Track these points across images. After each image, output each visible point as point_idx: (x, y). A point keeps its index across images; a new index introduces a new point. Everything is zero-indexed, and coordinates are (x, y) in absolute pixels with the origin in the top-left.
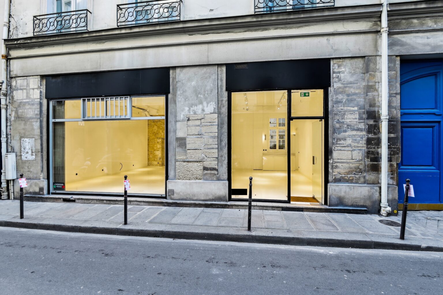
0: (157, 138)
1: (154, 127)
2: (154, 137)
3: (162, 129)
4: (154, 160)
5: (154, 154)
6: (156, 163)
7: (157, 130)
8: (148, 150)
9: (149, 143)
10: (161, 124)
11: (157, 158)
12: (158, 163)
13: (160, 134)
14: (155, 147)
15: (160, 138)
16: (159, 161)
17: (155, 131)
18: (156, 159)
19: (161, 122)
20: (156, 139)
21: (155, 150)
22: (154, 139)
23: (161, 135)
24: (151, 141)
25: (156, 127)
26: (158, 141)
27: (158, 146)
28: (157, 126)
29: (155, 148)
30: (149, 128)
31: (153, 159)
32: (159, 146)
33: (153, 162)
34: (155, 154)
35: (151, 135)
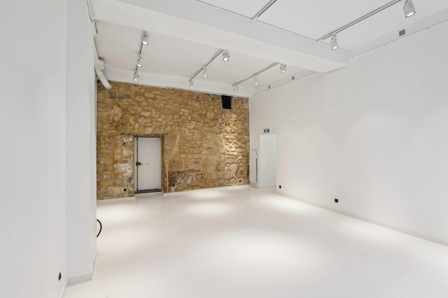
0: (122, 134)
1: (112, 108)
2: (115, 132)
3: (133, 115)
4: (115, 185)
5: (114, 170)
6: (118, 190)
7: (121, 116)
8: (98, 163)
9: (101, 144)
10: (133, 103)
11: (122, 179)
12: (125, 190)
13: (130, 125)
14: (118, 154)
15: (129, 134)
16: (127, 185)
17: (116, 119)
18: (118, 182)
19: (130, 100)
20: (119, 136)
21: (116, 162)
22: (112, 136)
23: (134, 128)
24: (104, 140)
25: (117, 110)
26: (125, 141)
27: (124, 153)
28: (120, 107)
29: (117, 157)
30: (99, 109)
31: (112, 182)
32: (126, 152)
33: (110, 188)
34: (116, 172)
35: (106, 127)
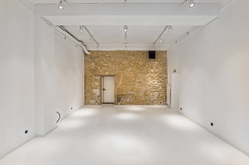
0: (95, 75)
1: (91, 63)
2: (92, 74)
3: (100, 66)
6: (93, 101)
7: (94, 67)
8: (85, 88)
9: (86, 80)
10: (100, 60)
11: (95, 96)
12: (96, 102)
13: (99, 71)
14: (93, 84)
15: (98, 75)
16: (97, 100)
18: (93, 98)
19: (99, 59)
20: (94, 76)
21: (92, 88)
22: (91, 76)
23: (100, 72)
24: (88, 78)
25: (93, 64)
26: (96, 78)
27: (96, 84)
28: (94, 62)
29: (93, 86)
30: (86, 64)
31: (90, 98)
32: (97, 84)
33: (90, 100)
34: (92, 93)
35: (88, 72)
